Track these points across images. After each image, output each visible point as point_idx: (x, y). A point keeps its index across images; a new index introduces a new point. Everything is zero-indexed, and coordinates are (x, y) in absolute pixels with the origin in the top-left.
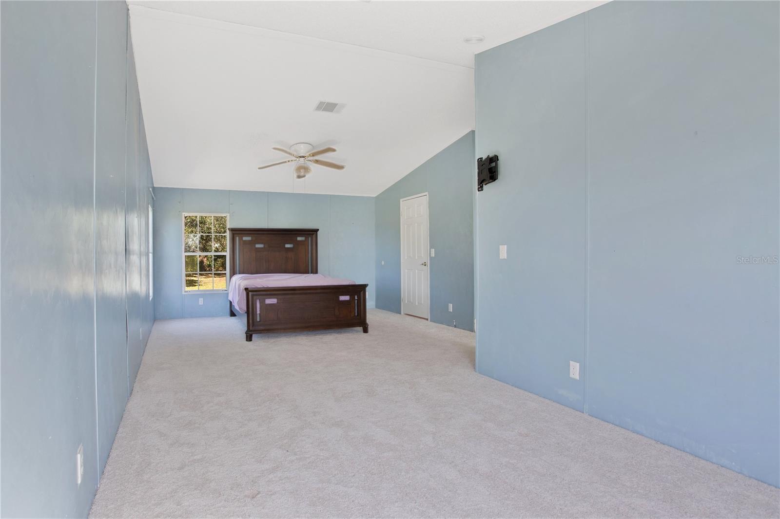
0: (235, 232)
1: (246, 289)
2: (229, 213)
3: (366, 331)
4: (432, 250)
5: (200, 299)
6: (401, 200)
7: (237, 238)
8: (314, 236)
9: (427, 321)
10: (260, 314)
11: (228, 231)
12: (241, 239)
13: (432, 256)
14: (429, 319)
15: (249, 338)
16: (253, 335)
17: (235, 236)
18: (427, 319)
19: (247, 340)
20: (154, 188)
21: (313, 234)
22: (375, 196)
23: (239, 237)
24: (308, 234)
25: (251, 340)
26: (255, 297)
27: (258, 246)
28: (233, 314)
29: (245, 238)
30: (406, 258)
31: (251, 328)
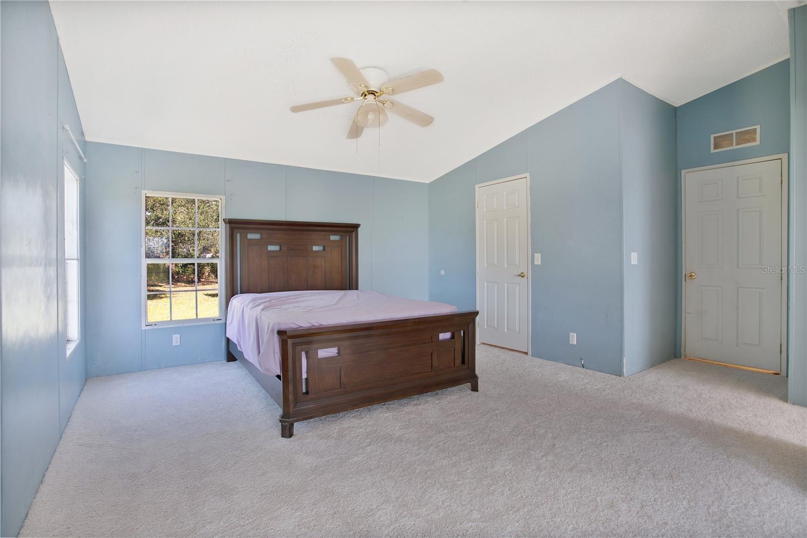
0: (236, 226)
1: (281, 333)
2: (225, 195)
3: (475, 388)
4: (536, 255)
5: (174, 336)
6: (477, 186)
7: (238, 235)
8: (354, 234)
9: (526, 356)
10: (306, 379)
11: (221, 224)
12: (244, 237)
13: (536, 263)
14: (530, 353)
15: (287, 432)
16: (295, 424)
17: (235, 231)
18: (526, 353)
19: (282, 436)
20: (85, 144)
21: (353, 231)
22: (428, 183)
23: (240, 233)
24: (345, 232)
25: (291, 435)
26: (298, 348)
27: (271, 248)
28: (231, 357)
29: (251, 236)
30: (485, 266)
31: (292, 410)
